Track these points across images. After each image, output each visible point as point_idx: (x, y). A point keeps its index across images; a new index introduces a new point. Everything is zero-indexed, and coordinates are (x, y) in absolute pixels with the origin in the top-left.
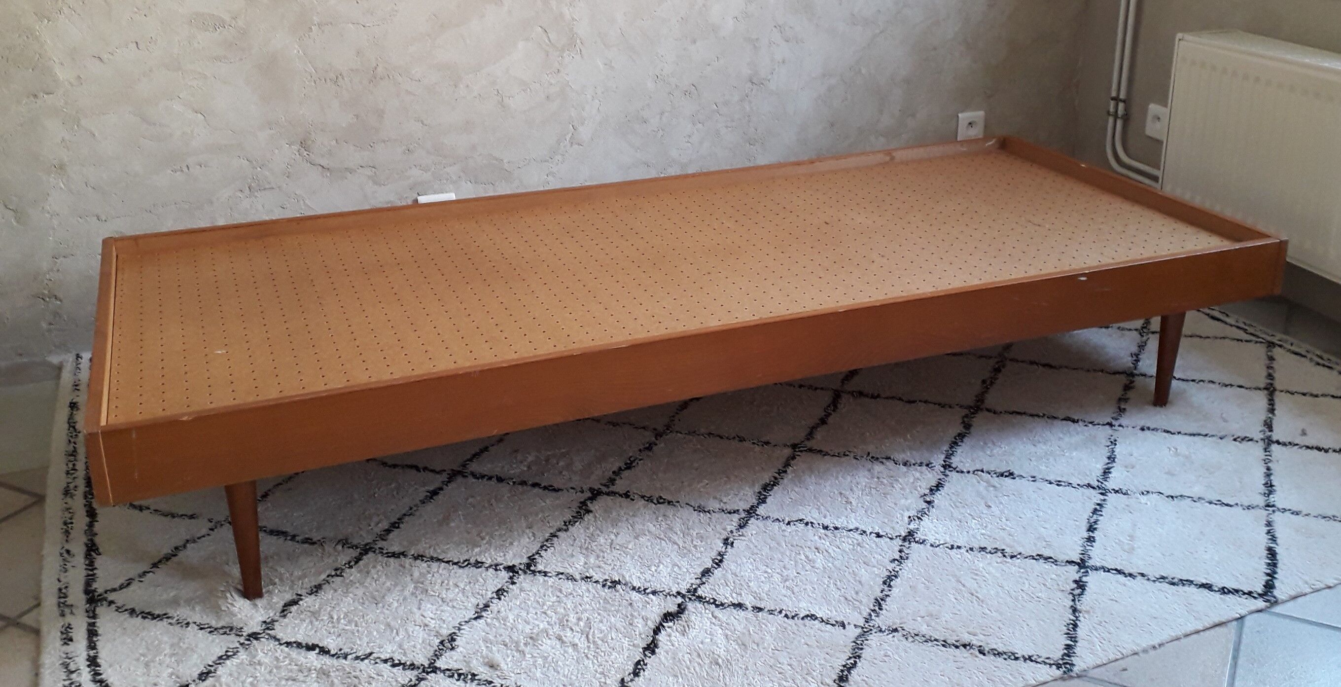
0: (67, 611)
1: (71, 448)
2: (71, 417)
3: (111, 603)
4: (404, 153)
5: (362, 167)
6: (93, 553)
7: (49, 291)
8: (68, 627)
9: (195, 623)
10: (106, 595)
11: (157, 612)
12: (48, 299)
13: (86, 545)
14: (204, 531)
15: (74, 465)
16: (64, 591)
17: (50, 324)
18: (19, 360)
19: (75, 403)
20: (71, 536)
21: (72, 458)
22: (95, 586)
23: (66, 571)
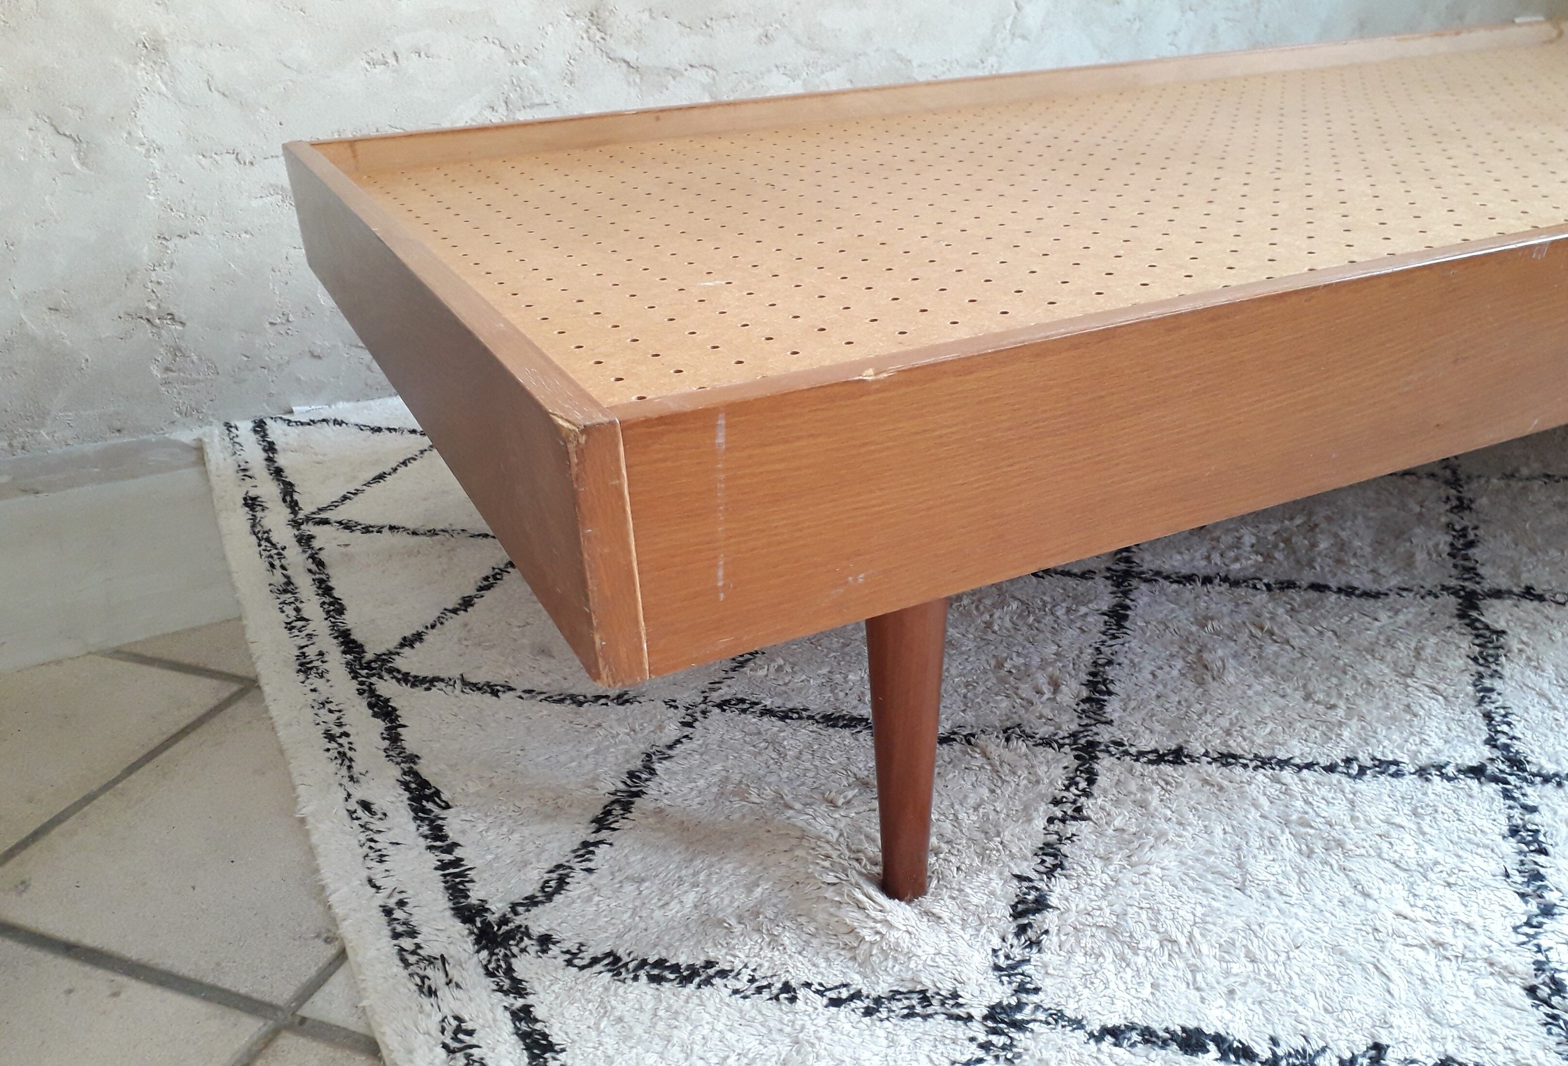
0: (436, 977)
1: (278, 578)
2: (254, 522)
3: (545, 941)
4: (760, 41)
5: (691, 66)
6: (429, 805)
7: (159, 306)
8: (458, 1030)
9: (808, 985)
10: (518, 921)
11: (683, 960)
12: (158, 321)
13: (406, 785)
14: (672, 731)
15: (298, 610)
16: (398, 914)
17: (167, 369)
18: (116, 440)
19: (254, 499)
20: (357, 768)
21: (288, 597)
22: (475, 895)
23: (381, 859)
